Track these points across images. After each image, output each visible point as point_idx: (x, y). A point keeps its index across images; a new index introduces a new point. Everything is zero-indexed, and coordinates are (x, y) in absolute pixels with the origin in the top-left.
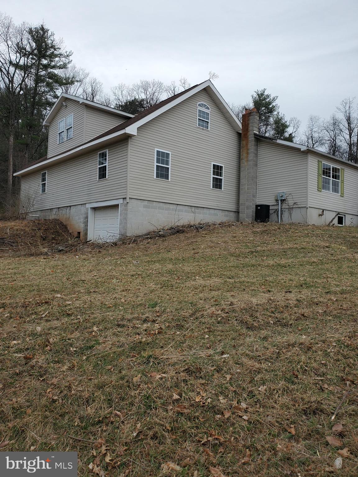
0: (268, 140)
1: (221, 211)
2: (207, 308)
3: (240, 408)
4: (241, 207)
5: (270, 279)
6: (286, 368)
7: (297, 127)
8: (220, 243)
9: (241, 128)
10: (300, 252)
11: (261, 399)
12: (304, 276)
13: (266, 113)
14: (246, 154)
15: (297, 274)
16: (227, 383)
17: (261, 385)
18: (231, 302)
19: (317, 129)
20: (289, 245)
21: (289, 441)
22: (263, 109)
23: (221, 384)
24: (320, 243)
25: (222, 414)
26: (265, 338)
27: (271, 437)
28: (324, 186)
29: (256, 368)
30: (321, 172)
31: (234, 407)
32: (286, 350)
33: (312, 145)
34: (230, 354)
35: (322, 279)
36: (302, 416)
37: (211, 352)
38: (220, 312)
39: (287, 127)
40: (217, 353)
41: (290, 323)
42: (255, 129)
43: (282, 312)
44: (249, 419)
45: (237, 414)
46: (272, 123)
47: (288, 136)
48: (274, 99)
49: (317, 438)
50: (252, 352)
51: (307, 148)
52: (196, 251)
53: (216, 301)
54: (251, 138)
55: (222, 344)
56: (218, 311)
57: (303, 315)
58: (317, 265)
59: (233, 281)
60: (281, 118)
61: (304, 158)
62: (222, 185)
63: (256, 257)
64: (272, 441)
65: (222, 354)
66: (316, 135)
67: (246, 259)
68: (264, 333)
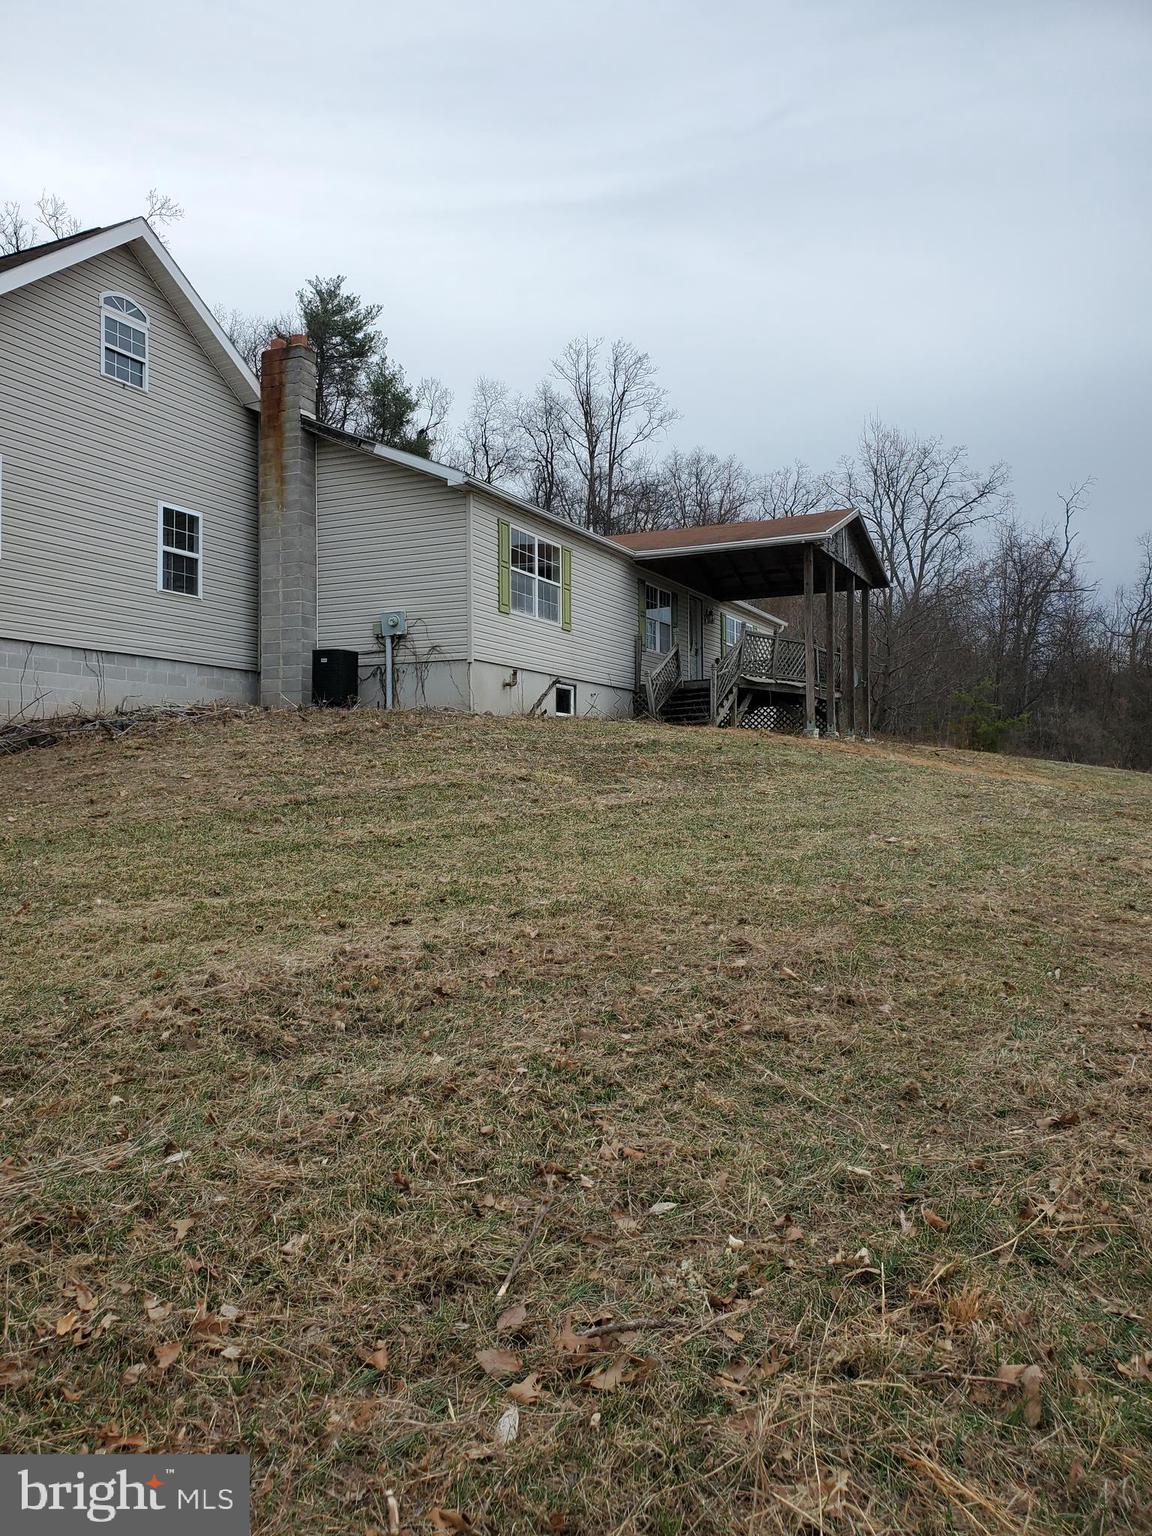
0: (345, 444)
1: (196, 667)
2: (124, 1001)
3: (217, 1324)
4: (265, 658)
5: (349, 886)
6: (374, 1167)
7: (440, 409)
8: (189, 776)
9: (259, 395)
10: (446, 798)
11: (287, 1280)
12: (453, 868)
13: (343, 355)
14: (277, 482)
15: (432, 866)
16: (177, 1249)
17: (292, 1233)
18: (212, 975)
19: (499, 421)
20: (413, 775)
21: (370, 1395)
22: (334, 341)
23: (152, 1258)
24: (503, 768)
25: (152, 1357)
26: (316, 1081)
27: (312, 1395)
28: (516, 598)
29: (277, 1181)
30: (507, 556)
31: (196, 1325)
32: (379, 1108)
33: (486, 469)
34: (194, 1147)
35: (504, 876)
36: (412, 1307)
37: (128, 1150)
38: (168, 1012)
39: (410, 406)
40: (150, 1150)
41: (398, 1020)
42: (304, 402)
43: (376, 989)
44: (242, 1354)
45: (203, 1347)
46: (365, 390)
47: (414, 437)
48: (370, 314)
49: (452, 1364)
50: (271, 1132)
51: (466, 479)
52: (98, 807)
53: (157, 976)
54: (293, 432)
55: (168, 1119)
56: (162, 1008)
57: (439, 991)
58: (492, 833)
59: (226, 902)
60: (393, 375)
61: (456, 510)
62: (196, 579)
63: (309, 818)
64: (313, 1408)
65: (166, 1150)
66: (497, 442)
67: (276, 827)
68: (312, 1062)
